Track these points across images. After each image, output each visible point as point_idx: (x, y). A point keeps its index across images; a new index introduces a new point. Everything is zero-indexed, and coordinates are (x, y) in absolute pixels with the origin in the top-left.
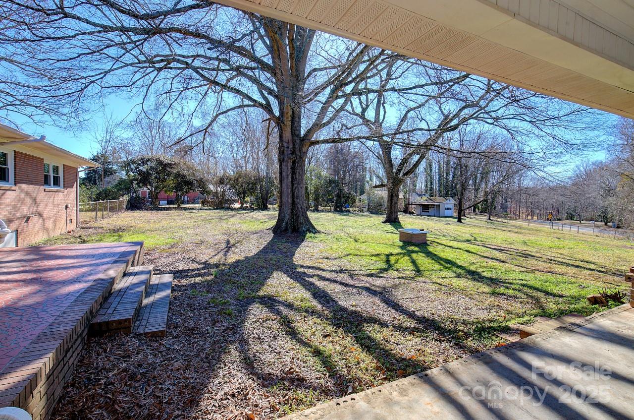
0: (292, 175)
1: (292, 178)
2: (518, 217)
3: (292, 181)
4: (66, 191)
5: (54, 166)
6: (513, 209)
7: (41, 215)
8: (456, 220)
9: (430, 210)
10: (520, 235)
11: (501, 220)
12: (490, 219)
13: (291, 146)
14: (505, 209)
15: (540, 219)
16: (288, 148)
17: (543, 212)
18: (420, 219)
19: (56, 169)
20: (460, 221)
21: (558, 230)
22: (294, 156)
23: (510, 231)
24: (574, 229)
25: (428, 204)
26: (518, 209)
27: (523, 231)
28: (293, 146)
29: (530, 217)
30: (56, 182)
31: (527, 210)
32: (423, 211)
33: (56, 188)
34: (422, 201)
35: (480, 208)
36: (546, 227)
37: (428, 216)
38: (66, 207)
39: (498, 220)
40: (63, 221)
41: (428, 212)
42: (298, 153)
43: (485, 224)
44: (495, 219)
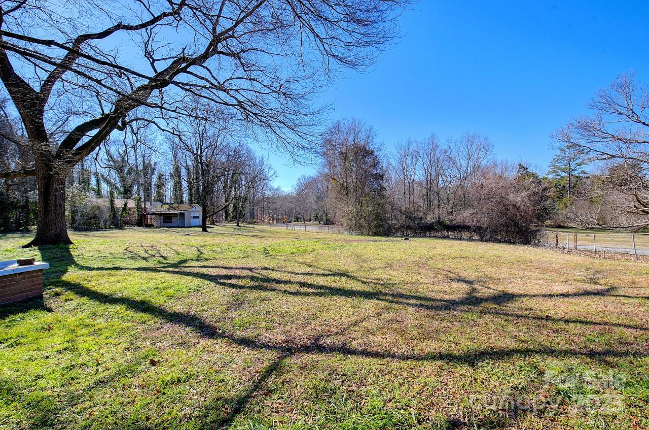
2: (263, 222)
6: (259, 216)
8: (201, 229)
9: (174, 220)
10: (262, 240)
11: (248, 226)
12: (238, 225)
14: (252, 216)
15: (278, 222)
17: (280, 217)
18: (159, 232)
20: (205, 230)
21: (292, 230)
23: (253, 236)
24: (303, 228)
25: (170, 212)
26: (262, 217)
27: (266, 234)
29: (271, 222)
31: (269, 216)
32: (164, 222)
34: (162, 209)
35: (232, 216)
36: (283, 229)
37: (168, 227)
39: (246, 225)
41: (171, 222)
43: (231, 231)
44: (243, 225)
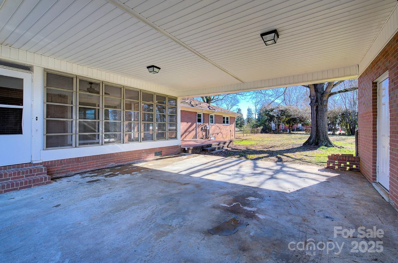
0: (317, 114)
1: (317, 115)
3: (316, 117)
4: (230, 126)
5: (226, 118)
7: (222, 133)
13: (315, 98)
16: (314, 99)
19: (227, 118)
22: (317, 103)
28: (316, 98)
30: (227, 122)
33: (227, 124)
38: (231, 131)
40: (229, 136)
42: (320, 101)
